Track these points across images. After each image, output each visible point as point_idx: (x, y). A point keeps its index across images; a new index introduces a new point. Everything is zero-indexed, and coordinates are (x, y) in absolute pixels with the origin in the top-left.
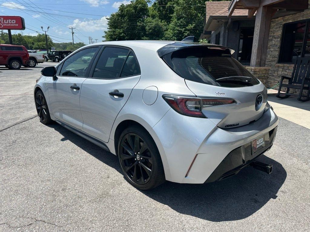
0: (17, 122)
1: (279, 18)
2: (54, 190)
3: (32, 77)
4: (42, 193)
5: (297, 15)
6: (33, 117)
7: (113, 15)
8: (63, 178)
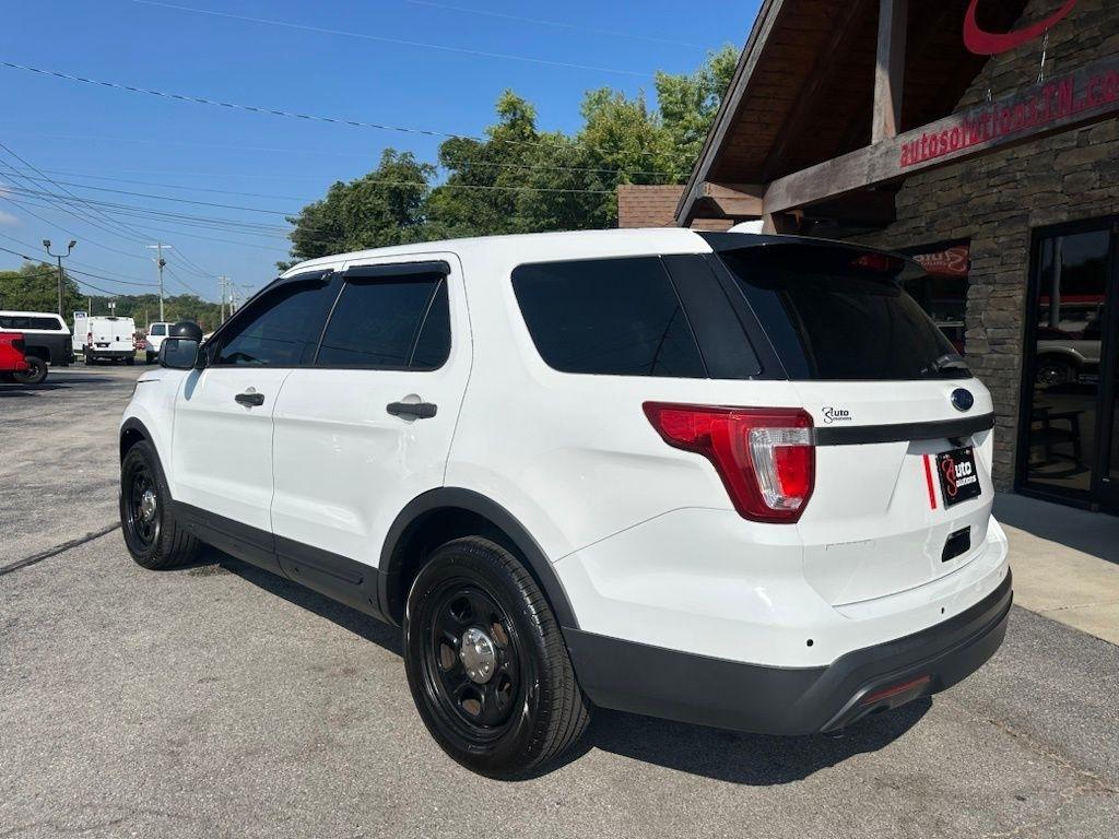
0: (7, 567)
2: (171, 742)
3: (16, 421)
4: (138, 750)
6: (56, 550)
7: (310, 212)
8: (194, 709)
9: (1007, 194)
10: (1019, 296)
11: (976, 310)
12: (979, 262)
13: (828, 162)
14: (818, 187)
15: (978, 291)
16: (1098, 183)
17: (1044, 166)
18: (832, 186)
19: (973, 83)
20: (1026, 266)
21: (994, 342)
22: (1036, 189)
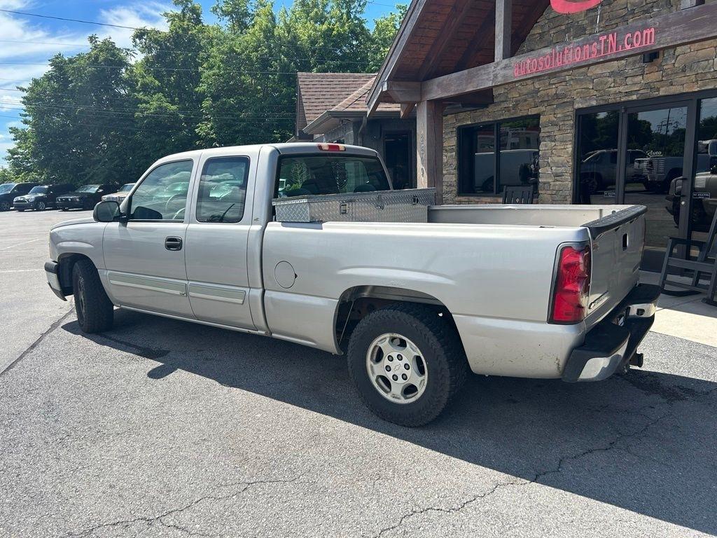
1: (449, 116)
5: (478, 113)
9: (561, 89)
10: (570, 148)
11: (545, 157)
12: (546, 129)
13: (466, 71)
14: (459, 86)
15: (546, 146)
16: (613, 84)
17: (582, 73)
18: (469, 86)
19: (538, 21)
20: (573, 131)
21: (557, 175)
22: (578, 87)
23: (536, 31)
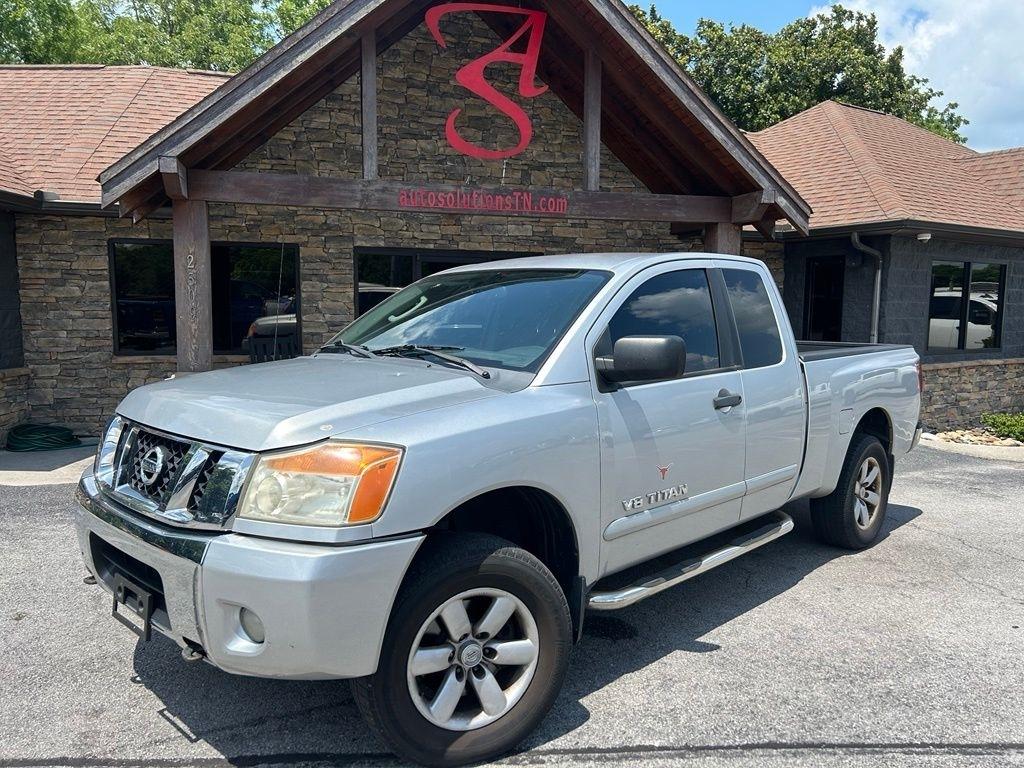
9: (333, 219)
10: (351, 292)
11: (312, 300)
12: (311, 264)
15: (313, 287)
16: (405, 227)
20: (353, 272)
21: (333, 324)
23: (287, 135)
